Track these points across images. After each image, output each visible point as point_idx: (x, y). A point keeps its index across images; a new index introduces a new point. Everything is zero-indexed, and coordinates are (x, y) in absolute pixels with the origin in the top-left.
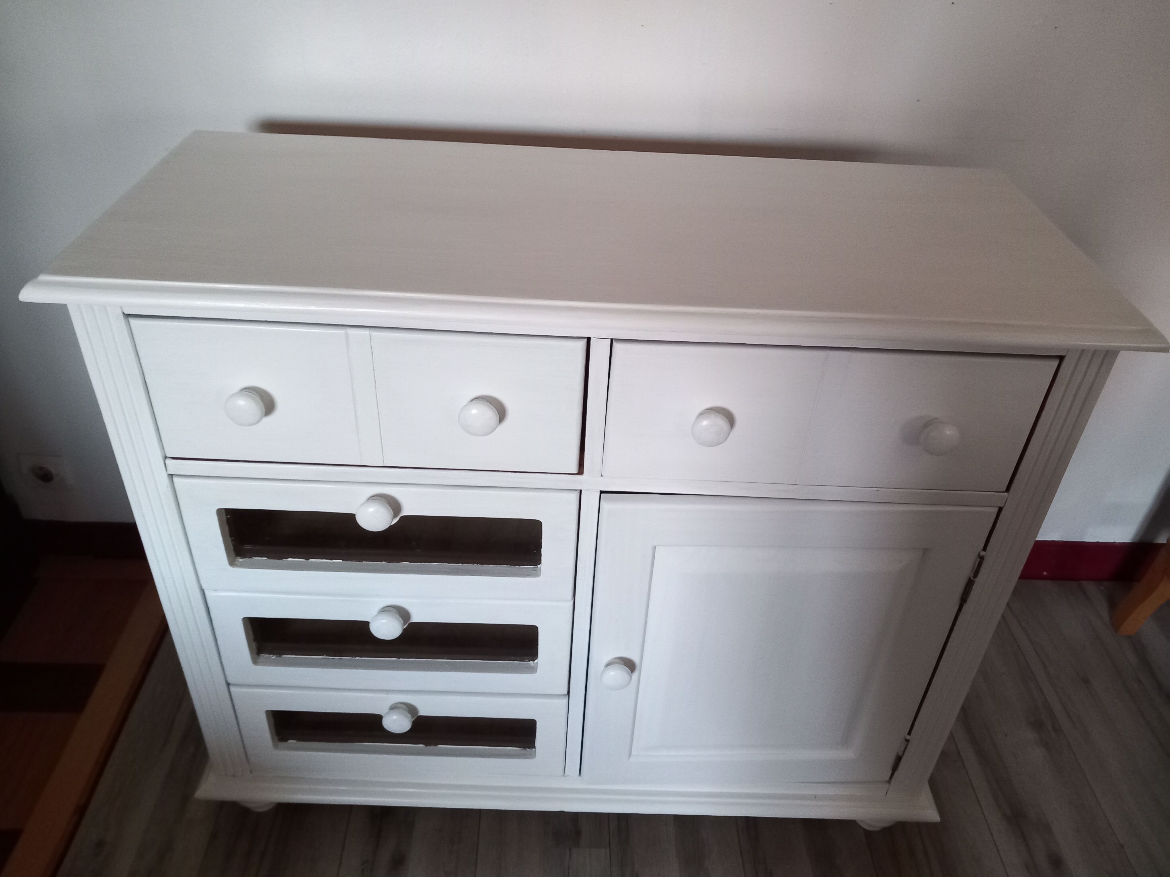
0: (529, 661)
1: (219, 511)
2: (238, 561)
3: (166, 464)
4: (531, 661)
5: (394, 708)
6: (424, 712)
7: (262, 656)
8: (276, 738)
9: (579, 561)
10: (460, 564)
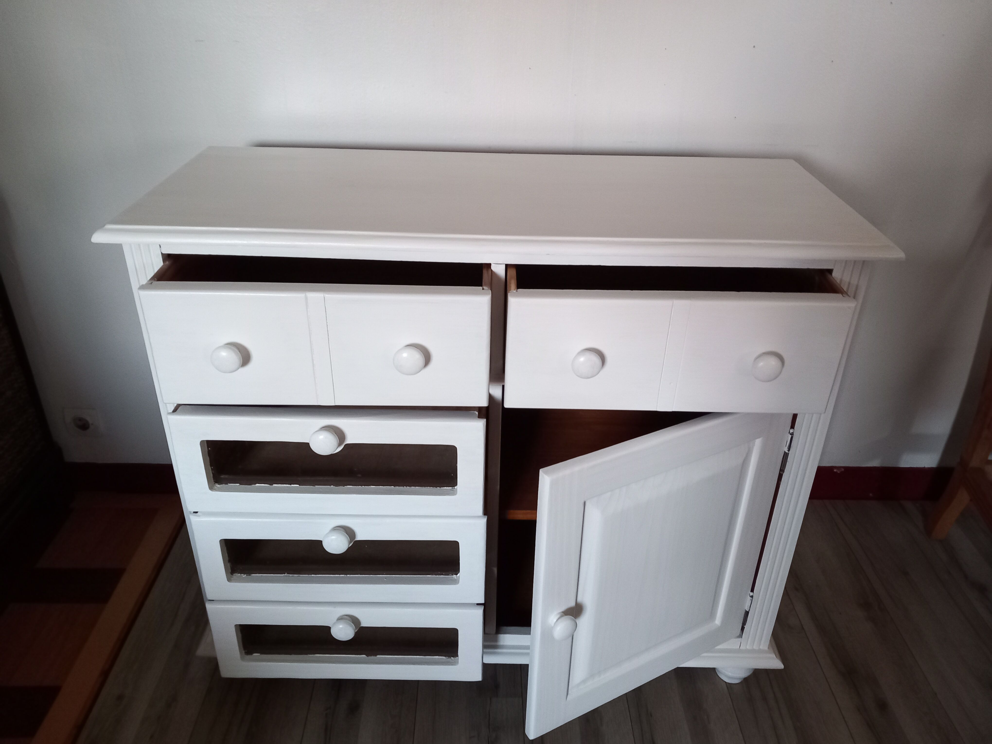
0: (453, 575)
1: (202, 443)
2: (216, 486)
4: (455, 574)
5: (341, 619)
6: (365, 623)
7: (235, 575)
8: (243, 652)
10: (393, 487)
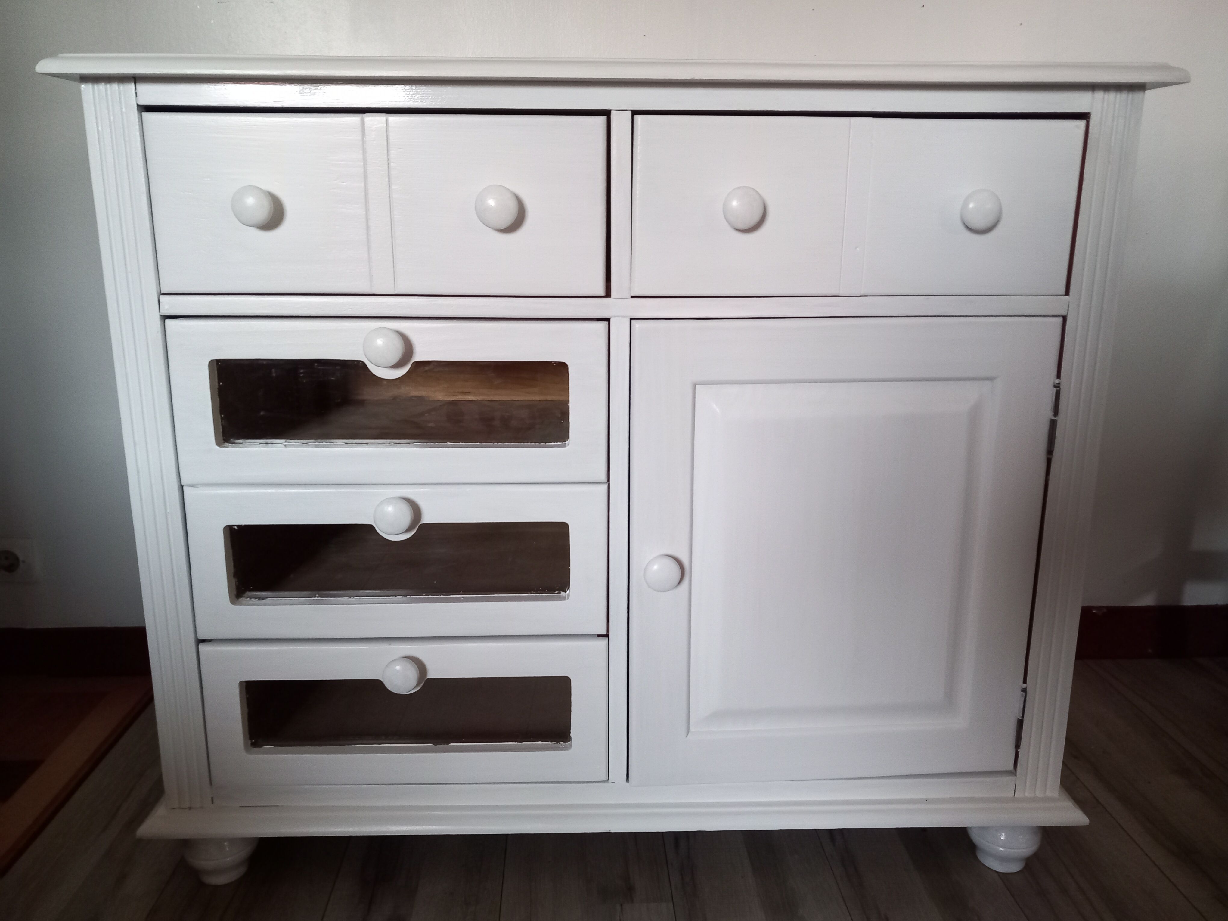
3: (160, 301)
6: (432, 672)
7: (242, 600)
8: (250, 743)
9: (612, 422)
